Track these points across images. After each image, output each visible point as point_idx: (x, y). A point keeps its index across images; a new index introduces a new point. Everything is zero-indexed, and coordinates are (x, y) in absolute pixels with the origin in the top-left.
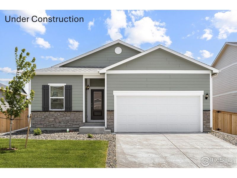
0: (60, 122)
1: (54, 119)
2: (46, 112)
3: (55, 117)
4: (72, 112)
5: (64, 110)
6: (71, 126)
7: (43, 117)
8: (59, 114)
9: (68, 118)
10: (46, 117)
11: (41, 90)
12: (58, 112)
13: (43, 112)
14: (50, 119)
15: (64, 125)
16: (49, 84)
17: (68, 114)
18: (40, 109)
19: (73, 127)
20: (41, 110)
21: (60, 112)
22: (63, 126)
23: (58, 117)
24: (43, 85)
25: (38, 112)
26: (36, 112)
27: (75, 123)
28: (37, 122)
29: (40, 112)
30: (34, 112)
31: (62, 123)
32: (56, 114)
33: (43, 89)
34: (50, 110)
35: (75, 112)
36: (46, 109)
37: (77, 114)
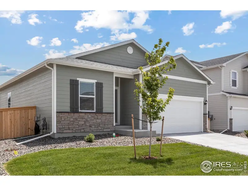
0: (90, 126)
1: (85, 122)
2: (75, 114)
3: (85, 120)
4: (103, 114)
5: (95, 111)
6: (103, 130)
7: (72, 120)
8: (89, 116)
9: (99, 121)
10: (75, 120)
11: (69, 86)
12: (89, 114)
13: (71, 113)
14: (80, 123)
15: (95, 129)
16: (78, 79)
17: (99, 116)
18: (68, 109)
19: (104, 131)
20: (69, 111)
21: (91, 114)
22: (94, 131)
23: (88, 120)
24: (70, 80)
25: (65, 114)
26: (63, 114)
27: (106, 126)
28: (64, 126)
29: (67, 114)
30: (61, 114)
31: (93, 127)
32: (86, 116)
33: (71, 84)
34: (79, 111)
35: (106, 114)
36: (75, 110)
37: (108, 116)
